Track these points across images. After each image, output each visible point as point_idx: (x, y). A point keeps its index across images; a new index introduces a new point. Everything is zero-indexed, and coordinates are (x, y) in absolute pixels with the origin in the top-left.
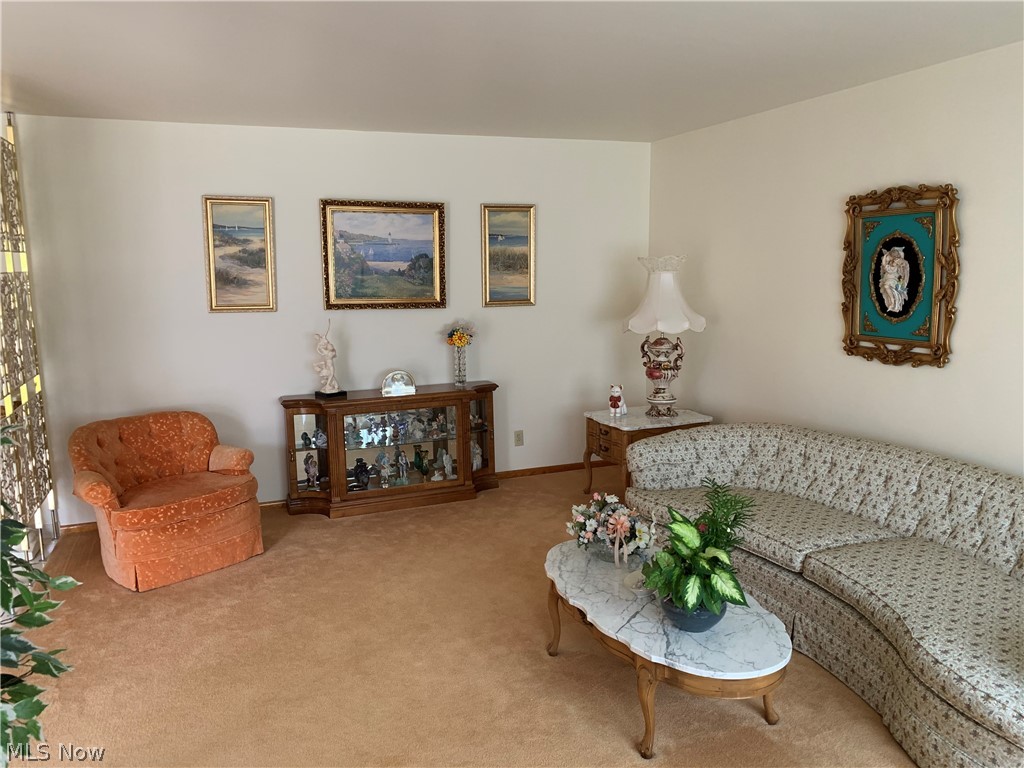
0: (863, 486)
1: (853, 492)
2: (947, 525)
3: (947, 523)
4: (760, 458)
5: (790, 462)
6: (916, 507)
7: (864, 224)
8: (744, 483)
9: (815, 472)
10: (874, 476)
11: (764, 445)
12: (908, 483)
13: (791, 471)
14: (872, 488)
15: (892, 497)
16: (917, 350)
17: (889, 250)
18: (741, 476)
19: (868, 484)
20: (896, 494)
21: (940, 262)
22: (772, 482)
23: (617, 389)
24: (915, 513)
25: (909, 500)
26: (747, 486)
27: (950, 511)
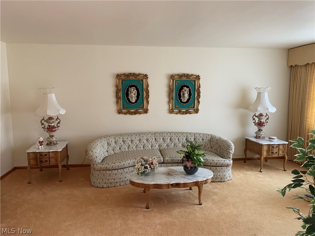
0: (142, 143)
1: (141, 145)
2: (165, 145)
3: (165, 144)
4: (112, 145)
5: (121, 143)
6: (157, 143)
7: (122, 81)
8: (111, 153)
9: (128, 144)
10: (144, 140)
11: (112, 141)
12: (153, 139)
13: (122, 146)
14: (145, 143)
15: (151, 143)
16: (139, 111)
17: (131, 88)
18: (109, 151)
19: (144, 142)
20: (151, 142)
21: (145, 91)
22: (118, 150)
23: (42, 138)
24: (157, 145)
25: (155, 143)
26: (112, 154)
27: (165, 142)
